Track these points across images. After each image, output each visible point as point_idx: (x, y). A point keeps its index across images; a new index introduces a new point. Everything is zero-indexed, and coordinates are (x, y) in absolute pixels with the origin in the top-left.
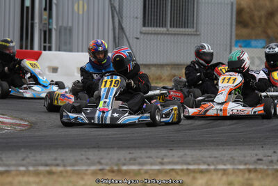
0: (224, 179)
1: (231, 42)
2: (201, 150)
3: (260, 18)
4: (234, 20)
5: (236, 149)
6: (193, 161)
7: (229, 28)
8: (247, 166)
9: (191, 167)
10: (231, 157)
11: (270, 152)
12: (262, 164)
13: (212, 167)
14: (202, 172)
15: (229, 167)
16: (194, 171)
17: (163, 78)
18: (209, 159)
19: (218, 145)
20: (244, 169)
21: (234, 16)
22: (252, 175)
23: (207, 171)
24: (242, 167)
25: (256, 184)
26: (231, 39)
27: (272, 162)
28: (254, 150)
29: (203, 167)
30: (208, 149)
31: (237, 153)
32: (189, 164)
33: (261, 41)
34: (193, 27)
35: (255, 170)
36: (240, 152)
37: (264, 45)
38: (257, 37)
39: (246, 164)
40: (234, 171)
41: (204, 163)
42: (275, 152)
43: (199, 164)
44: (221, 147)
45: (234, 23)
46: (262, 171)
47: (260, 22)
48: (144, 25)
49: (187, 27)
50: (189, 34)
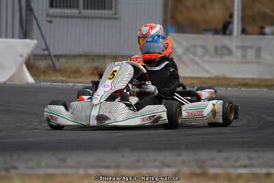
17: (83, 72)
34: (111, 9)
48: (51, 6)
49: (104, 9)
50: (106, 18)
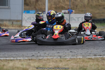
0: (20, 63)
1: (22, 11)
2: (11, 52)
3: (33, 2)
4: (23, 3)
5: (24, 51)
6: (8, 56)
7: (21, 6)
8: (29, 58)
9: (7, 59)
10: (23, 55)
11: (37, 53)
12: (34, 57)
13: (15, 58)
14: (11, 60)
15: (22, 58)
16: (8, 60)
18: (14, 55)
19: (18, 50)
20: (27, 59)
21: (23, 1)
22: (30, 61)
23: (14, 60)
24: (27, 58)
25: (32, 64)
26: (22, 10)
27: (38, 56)
28: (31, 52)
29: (12, 58)
30: (14, 52)
31: (25, 53)
32: (6, 57)
33: (33, 11)
34: (8, 6)
35: (32, 59)
36: (26, 52)
37: (34, 12)
38: (32, 10)
39: (28, 57)
40: (24, 60)
41: (12, 57)
42: (39, 53)
43: (10, 57)
44: (19, 51)
45: (23, 4)
46: (34, 60)
47: (33, 4)
49: (6, 6)
50: (6, 9)
